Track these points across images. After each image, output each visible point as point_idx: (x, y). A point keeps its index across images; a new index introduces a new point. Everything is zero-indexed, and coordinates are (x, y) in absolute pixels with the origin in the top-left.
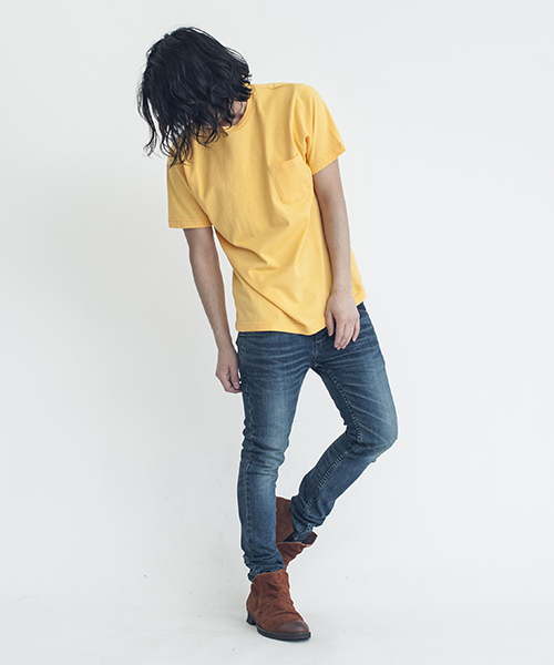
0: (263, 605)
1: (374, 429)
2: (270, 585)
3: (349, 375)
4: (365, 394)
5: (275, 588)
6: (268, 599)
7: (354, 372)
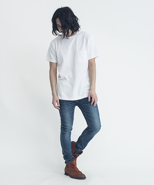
0: (71, 170)
1: (92, 123)
2: (72, 165)
3: (86, 109)
4: (89, 114)
5: (73, 165)
6: (72, 169)
7: (87, 108)
